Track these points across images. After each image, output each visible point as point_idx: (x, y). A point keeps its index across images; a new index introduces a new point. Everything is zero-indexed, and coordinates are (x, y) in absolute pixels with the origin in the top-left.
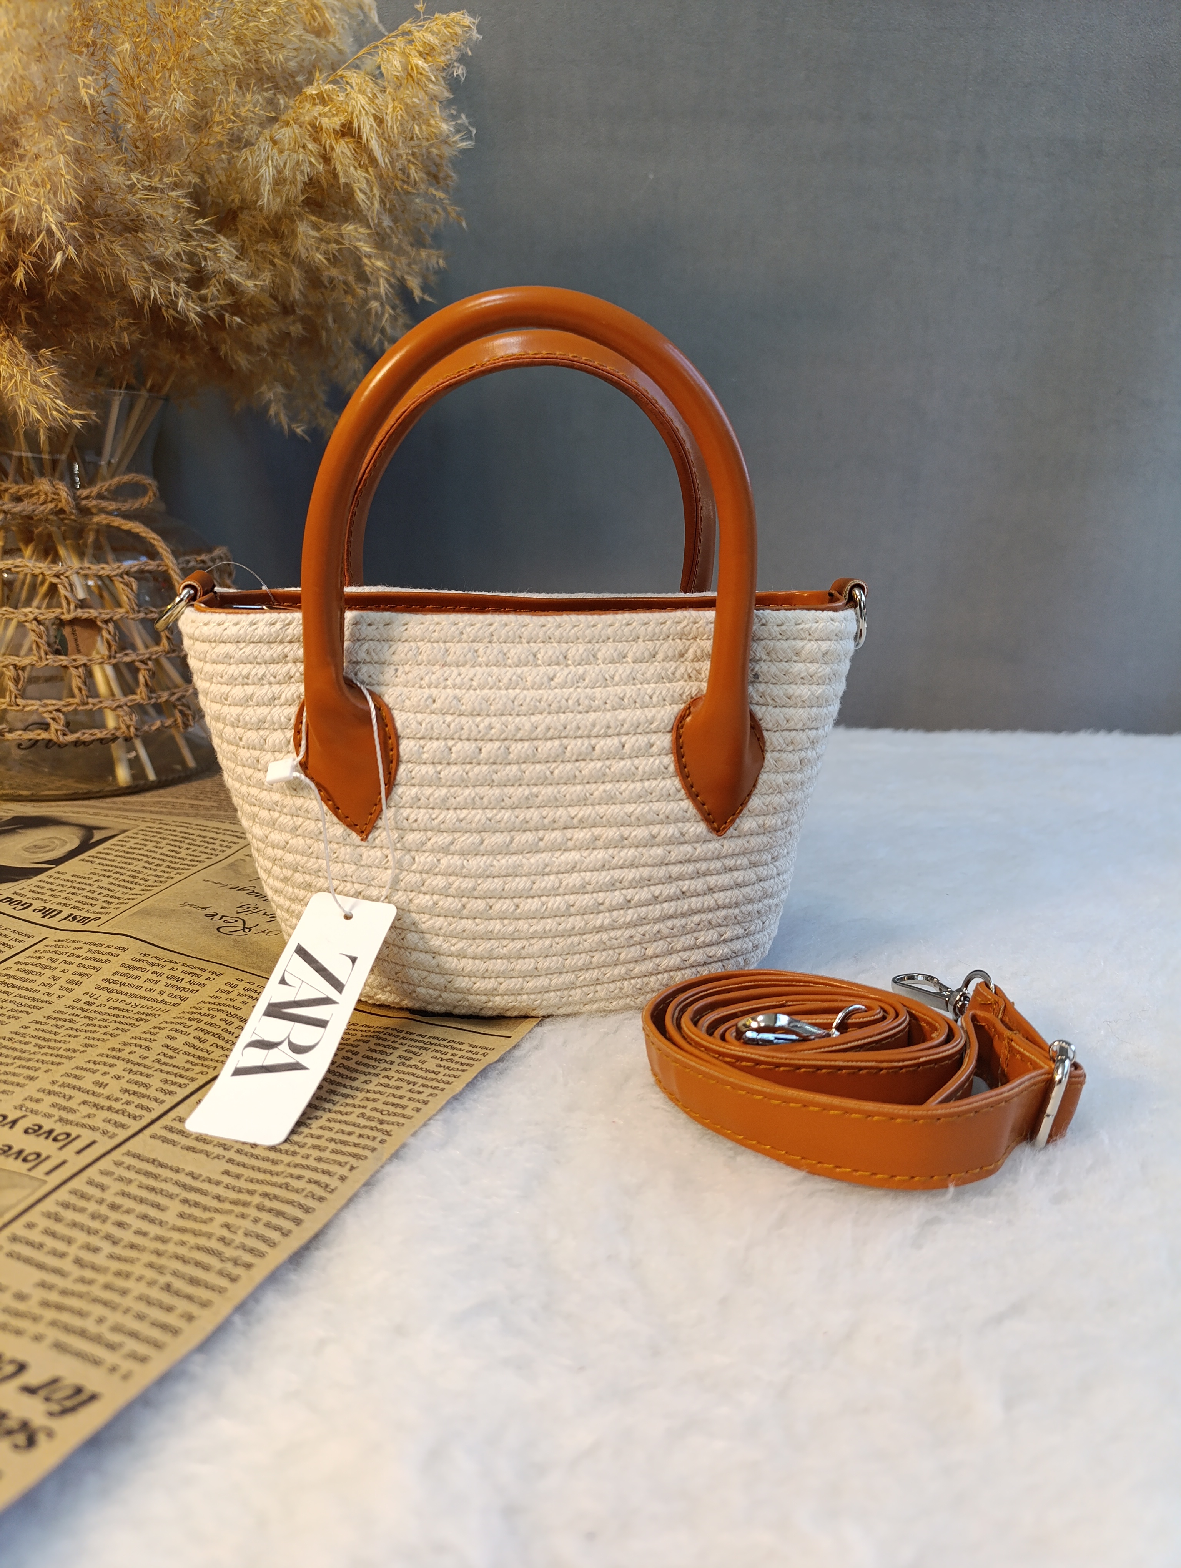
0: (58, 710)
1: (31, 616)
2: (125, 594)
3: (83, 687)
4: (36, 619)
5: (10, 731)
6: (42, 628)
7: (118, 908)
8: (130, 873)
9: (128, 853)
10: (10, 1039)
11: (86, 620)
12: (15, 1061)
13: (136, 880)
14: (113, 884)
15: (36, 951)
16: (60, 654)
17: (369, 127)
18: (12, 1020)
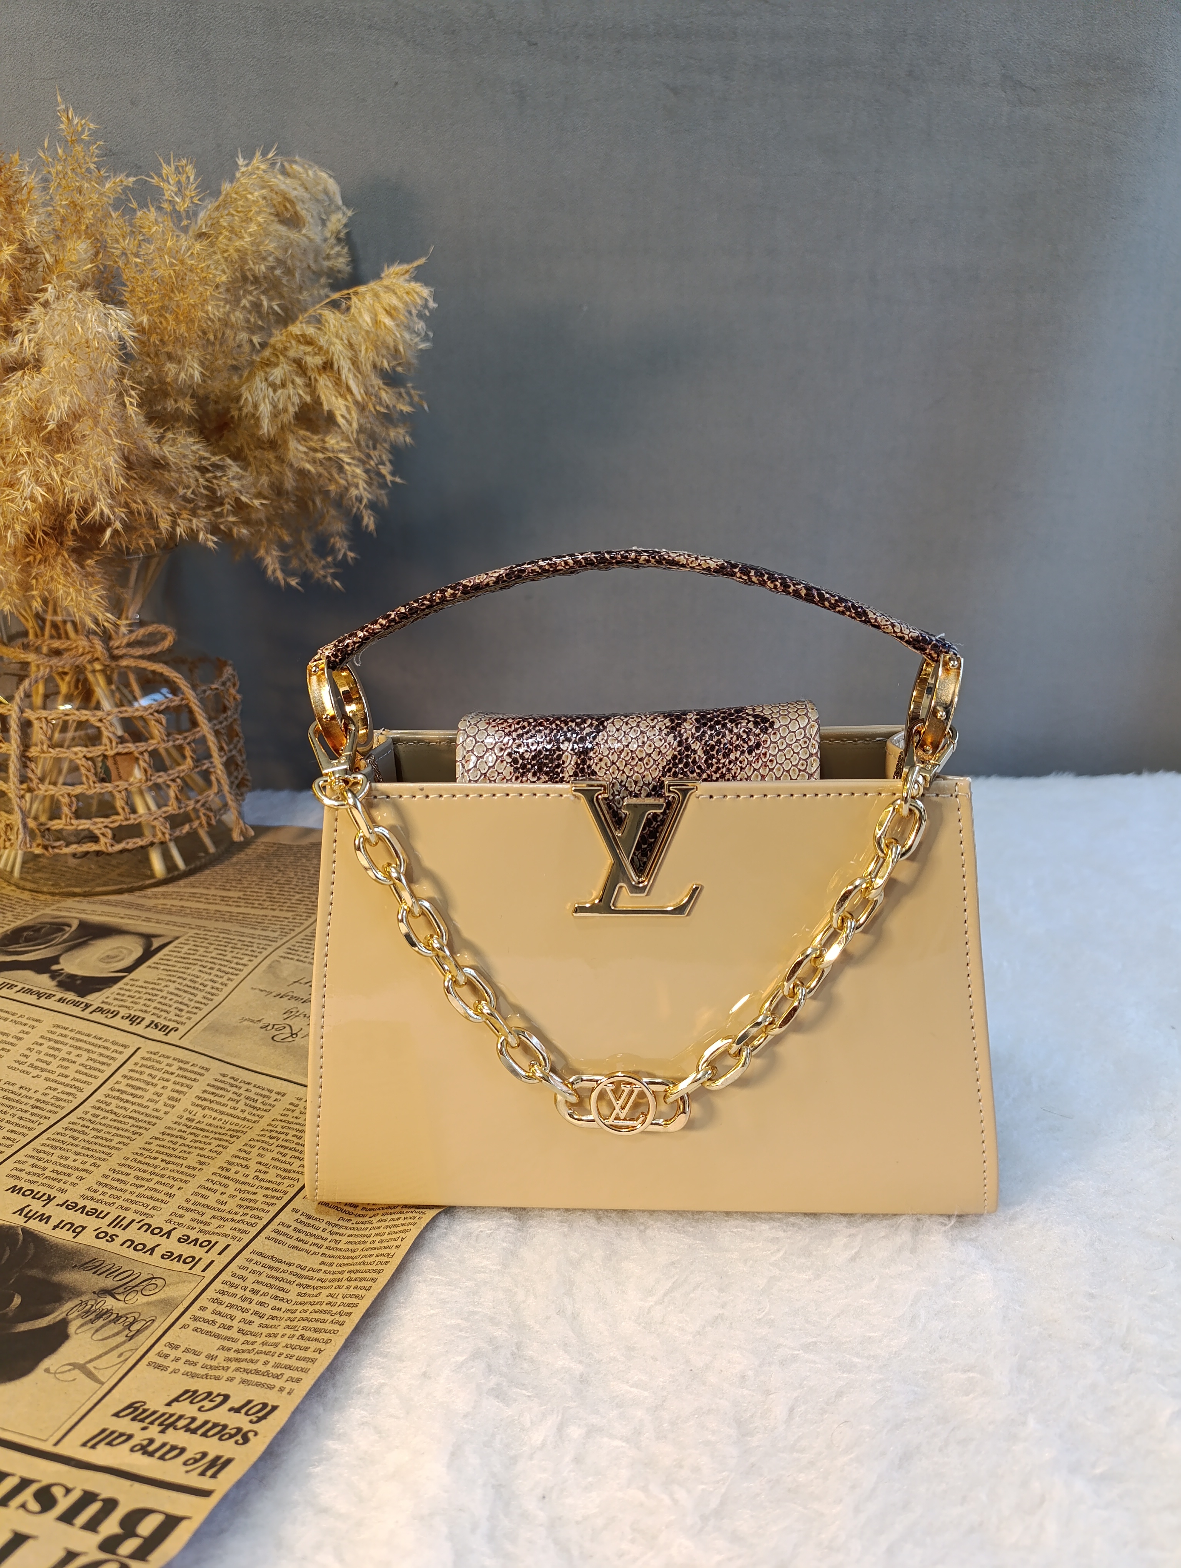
0: (106, 827)
1: (81, 755)
2: (157, 730)
3: (126, 807)
4: (85, 757)
5: (67, 846)
6: (90, 763)
7: (190, 1019)
8: (190, 978)
9: (184, 958)
10: (141, 1154)
11: (126, 754)
12: (152, 1176)
13: (197, 985)
14: (179, 989)
15: (136, 1064)
16: (106, 782)
17: (346, 369)
18: (136, 1136)
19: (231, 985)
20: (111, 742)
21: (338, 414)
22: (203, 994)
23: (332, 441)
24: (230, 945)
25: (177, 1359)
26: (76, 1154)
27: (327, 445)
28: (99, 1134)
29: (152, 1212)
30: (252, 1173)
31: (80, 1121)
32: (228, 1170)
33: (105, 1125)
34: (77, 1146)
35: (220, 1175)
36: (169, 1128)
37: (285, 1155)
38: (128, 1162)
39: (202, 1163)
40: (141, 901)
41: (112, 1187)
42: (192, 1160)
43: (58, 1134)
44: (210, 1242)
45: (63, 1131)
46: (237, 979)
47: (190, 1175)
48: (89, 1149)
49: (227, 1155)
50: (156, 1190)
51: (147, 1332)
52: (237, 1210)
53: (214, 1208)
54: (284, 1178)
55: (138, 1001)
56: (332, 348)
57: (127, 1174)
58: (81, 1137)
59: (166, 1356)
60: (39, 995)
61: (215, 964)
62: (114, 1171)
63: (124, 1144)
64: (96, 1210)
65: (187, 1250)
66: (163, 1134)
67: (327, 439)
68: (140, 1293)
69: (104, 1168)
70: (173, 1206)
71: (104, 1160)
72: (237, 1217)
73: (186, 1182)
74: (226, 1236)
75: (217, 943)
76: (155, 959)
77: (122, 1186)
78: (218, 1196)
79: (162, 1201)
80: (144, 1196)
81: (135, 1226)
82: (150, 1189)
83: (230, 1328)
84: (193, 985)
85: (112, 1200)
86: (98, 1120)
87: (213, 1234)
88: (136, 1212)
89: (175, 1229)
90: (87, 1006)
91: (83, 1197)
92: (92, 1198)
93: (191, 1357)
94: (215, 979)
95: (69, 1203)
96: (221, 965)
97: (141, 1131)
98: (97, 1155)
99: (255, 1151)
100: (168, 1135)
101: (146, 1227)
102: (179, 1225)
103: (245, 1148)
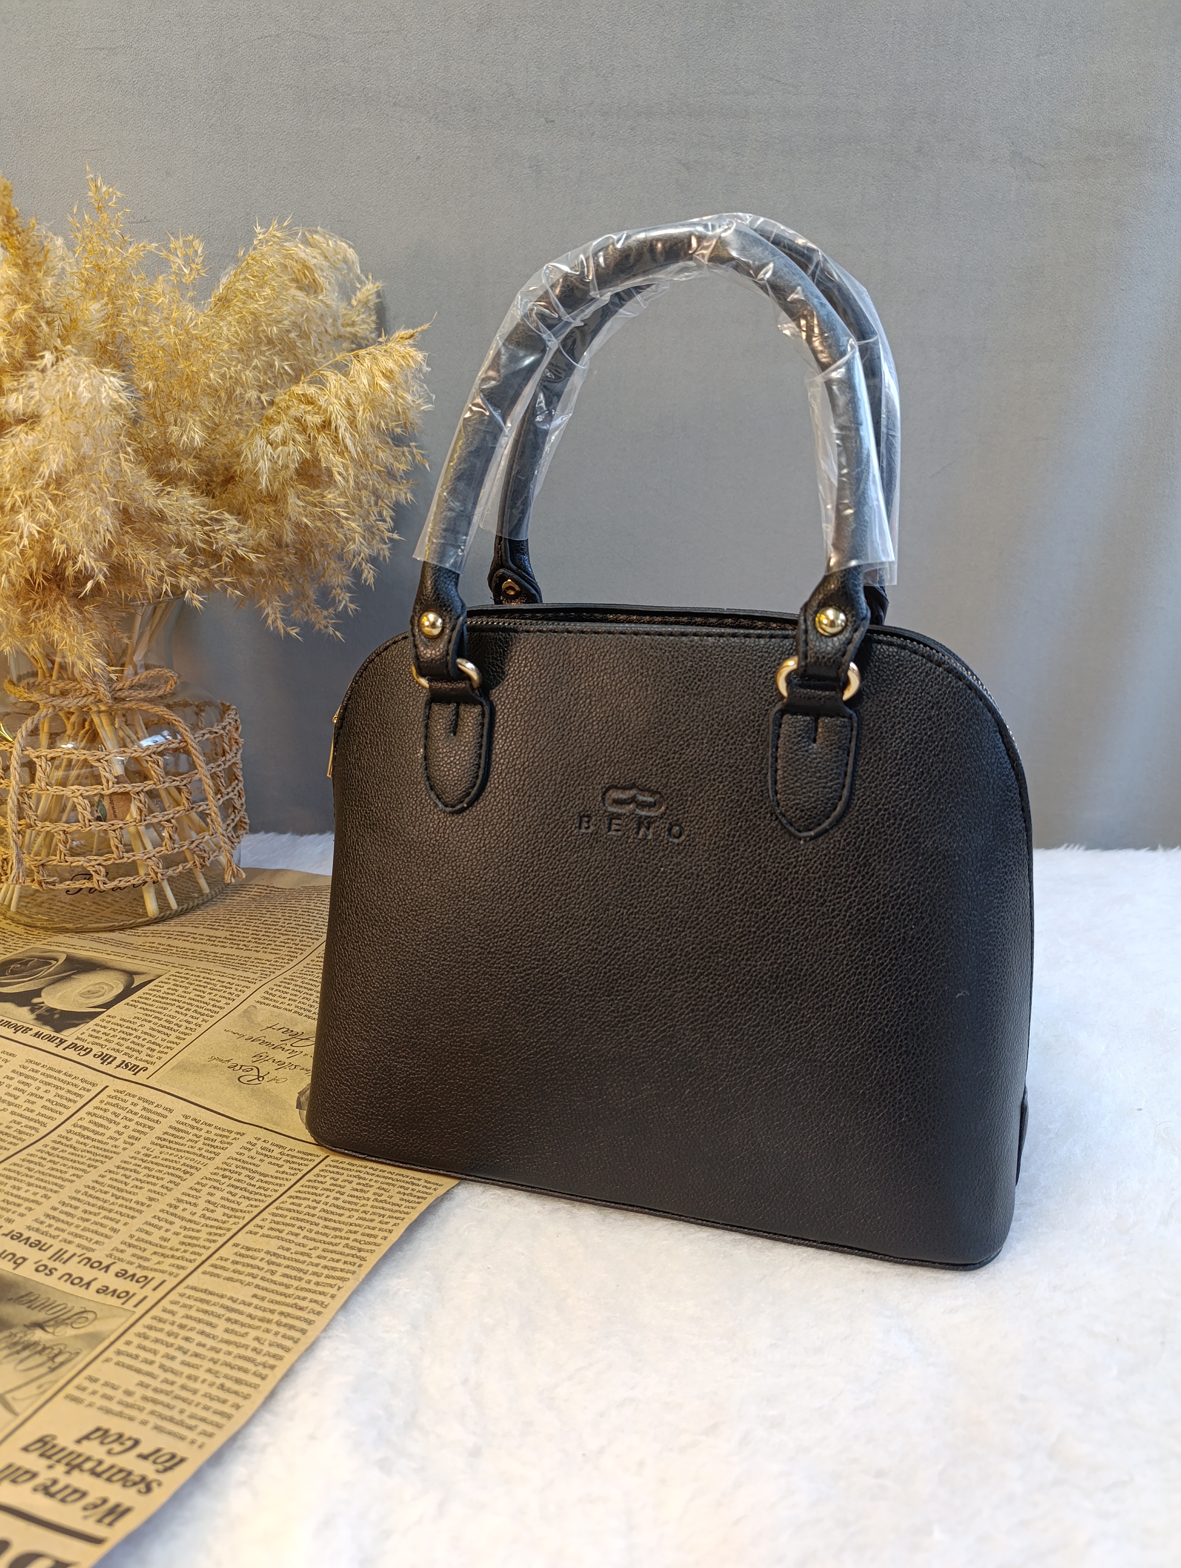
0: (99, 865)
1: (78, 793)
2: (153, 771)
3: (120, 846)
4: (82, 795)
5: (61, 882)
6: (86, 801)
7: (160, 1058)
8: (165, 1018)
9: (163, 998)
10: (93, 1188)
11: (122, 793)
12: (101, 1211)
13: (171, 1026)
14: (153, 1029)
15: (102, 1102)
16: (101, 821)
17: (343, 428)
18: (91, 1169)
19: (205, 1026)
20: (108, 782)
21: (335, 470)
22: (177, 1034)
23: (330, 496)
24: (209, 986)
25: (94, 1393)
26: (29, 1184)
27: (325, 500)
28: (55, 1166)
29: (95, 1246)
30: (199, 1211)
31: (37, 1153)
32: (176, 1207)
33: (62, 1158)
34: (31, 1177)
35: (167, 1212)
36: (125, 1162)
37: (234, 1195)
38: (79, 1196)
39: (151, 1199)
40: (130, 939)
41: (58, 1220)
42: (142, 1195)
43: (15, 1164)
44: (146, 1278)
45: (20, 1162)
46: (212, 1021)
47: (137, 1211)
48: (42, 1180)
49: (177, 1193)
50: (102, 1225)
51: (70, 1365)
52: (179, 1246)
53: (156, 1245)
54: (231, 1217)
55: (112, 1039)
56: (331, 408)
57: (76, 1208)
58: (37, 1168)
59: (84, 1389)
60: (17, 1029)
61: (191, 1005)
62: (64, 1204)
63: (78, 1176)
64: (40, 1242)
65: (122, 1285)
66: (118, 1167)
67: (325, 493)
68: (69, 1326)
69: (54, 1200)
70: (116, 1241)
71: (56, 1192)
72: (178, 1254)
73: (133, 1217)
74: (163, 1272)
75: (197, 983)
76: (134, 997)
77: (69, 1219)
78: (162, 1233)
79: (106, 1236)
80: (89, 1230)
81: (76, 1259)
82: (96, 1223)
83: (152, 1363)
84: (167, 1025)
85: (57, 1233)
86: (56, 1152)
87: (151, 1270)
88: (79, 1246)
89: (114, 1263)
90: (62, 1041)
91: (29, 1228)
92: (37, 1230)
93: (109, 1391)
94: (191, 1020)
95: (14, 1233)
96: (198, 1006)
97: (97, 1164)
98: (50, 1186)
99: (206, 1190)
100: (123, 1168)
101: (86, 1261)
102: (119, 1259)
103: (197, 1187)
